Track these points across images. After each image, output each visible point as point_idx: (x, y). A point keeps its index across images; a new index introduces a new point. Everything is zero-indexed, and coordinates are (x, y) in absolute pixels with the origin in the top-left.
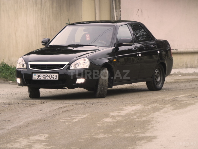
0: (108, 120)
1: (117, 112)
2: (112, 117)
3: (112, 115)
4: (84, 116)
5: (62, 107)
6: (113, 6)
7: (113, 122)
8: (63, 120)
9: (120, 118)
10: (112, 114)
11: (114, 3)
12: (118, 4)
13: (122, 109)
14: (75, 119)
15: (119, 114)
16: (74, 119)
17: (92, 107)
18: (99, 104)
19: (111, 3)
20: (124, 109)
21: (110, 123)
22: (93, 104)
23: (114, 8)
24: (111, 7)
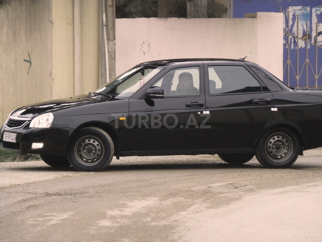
0: (105, 223)
1: (119, 210)
2: (111, 217)
3: (112, 216)
4: (65, 216)
5: (25, 198)
6: (103, 35)
7: (114, 227)
8: (31, 222)
9: (125, 220)
10: (110, 213)
11: (105, 30)
12: (111, 32)
13: (125, 205)
14: (52, 220)
15: (122, 213)
16: (49, 220)
17: (75, 200)
18: (85, 195)
19: (101, 31)
20: (128, 205)
21: (111, 228)
22: (77, 196)
23: (105, 38)
24: (100, 37)
